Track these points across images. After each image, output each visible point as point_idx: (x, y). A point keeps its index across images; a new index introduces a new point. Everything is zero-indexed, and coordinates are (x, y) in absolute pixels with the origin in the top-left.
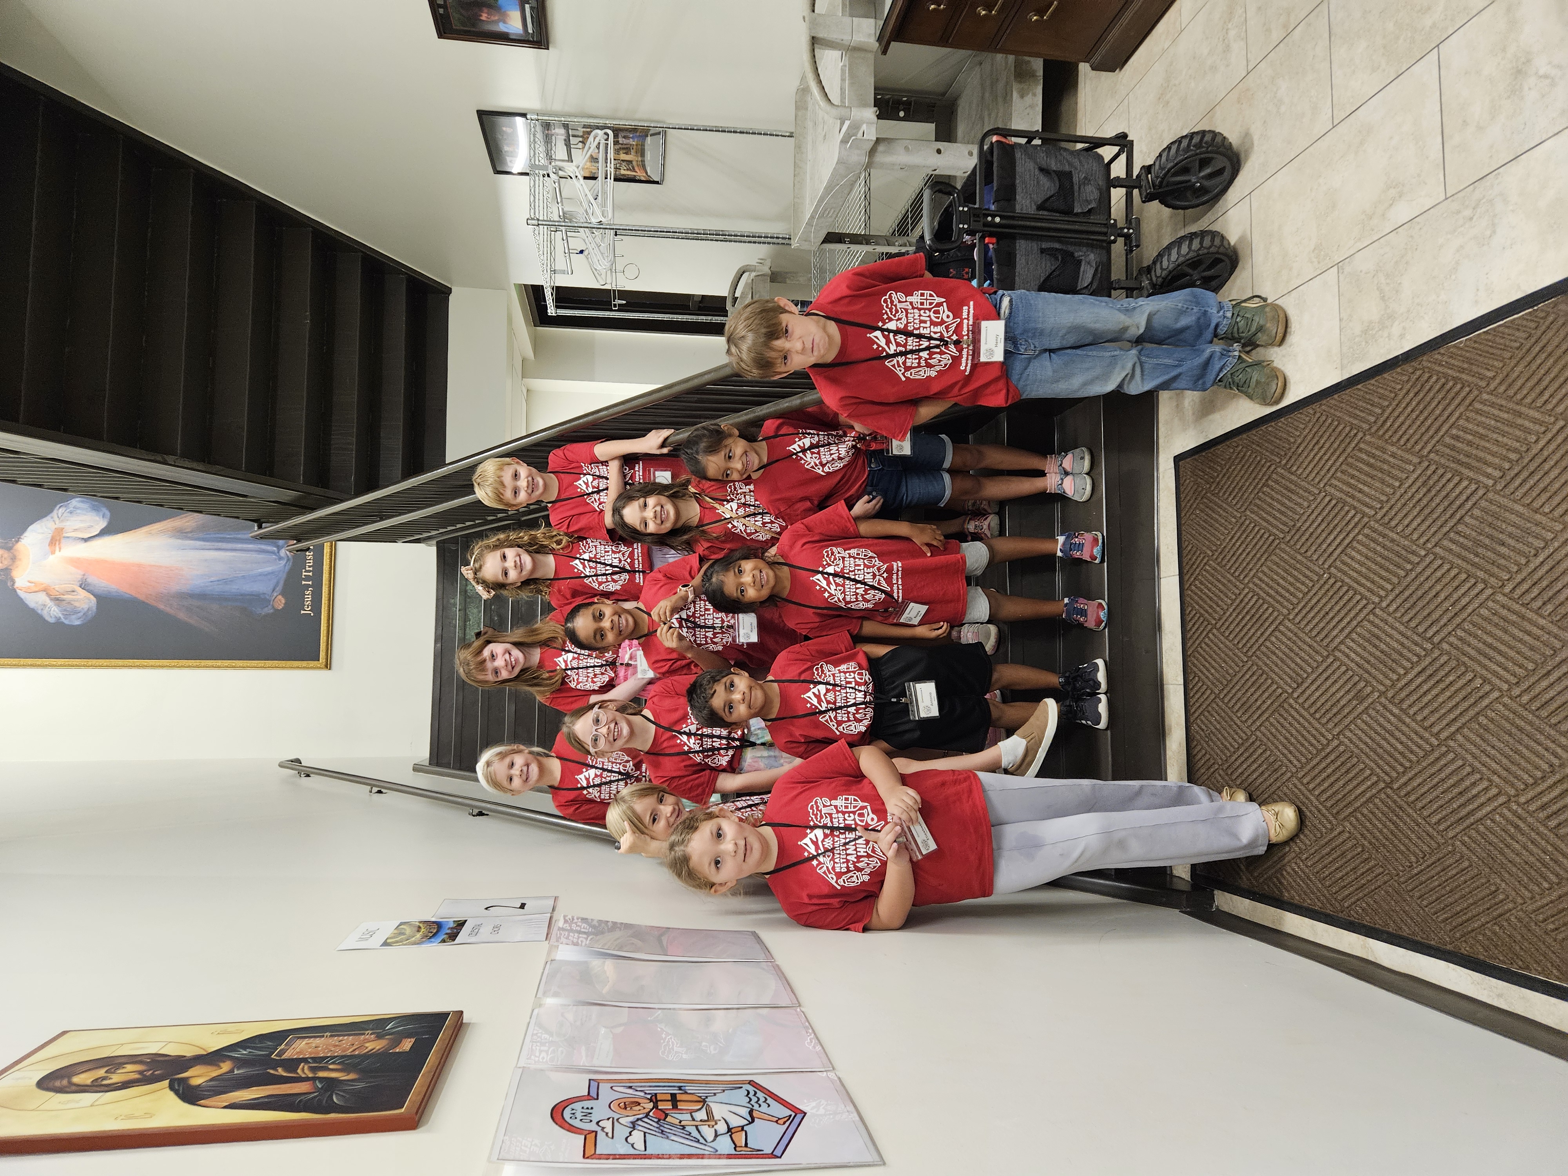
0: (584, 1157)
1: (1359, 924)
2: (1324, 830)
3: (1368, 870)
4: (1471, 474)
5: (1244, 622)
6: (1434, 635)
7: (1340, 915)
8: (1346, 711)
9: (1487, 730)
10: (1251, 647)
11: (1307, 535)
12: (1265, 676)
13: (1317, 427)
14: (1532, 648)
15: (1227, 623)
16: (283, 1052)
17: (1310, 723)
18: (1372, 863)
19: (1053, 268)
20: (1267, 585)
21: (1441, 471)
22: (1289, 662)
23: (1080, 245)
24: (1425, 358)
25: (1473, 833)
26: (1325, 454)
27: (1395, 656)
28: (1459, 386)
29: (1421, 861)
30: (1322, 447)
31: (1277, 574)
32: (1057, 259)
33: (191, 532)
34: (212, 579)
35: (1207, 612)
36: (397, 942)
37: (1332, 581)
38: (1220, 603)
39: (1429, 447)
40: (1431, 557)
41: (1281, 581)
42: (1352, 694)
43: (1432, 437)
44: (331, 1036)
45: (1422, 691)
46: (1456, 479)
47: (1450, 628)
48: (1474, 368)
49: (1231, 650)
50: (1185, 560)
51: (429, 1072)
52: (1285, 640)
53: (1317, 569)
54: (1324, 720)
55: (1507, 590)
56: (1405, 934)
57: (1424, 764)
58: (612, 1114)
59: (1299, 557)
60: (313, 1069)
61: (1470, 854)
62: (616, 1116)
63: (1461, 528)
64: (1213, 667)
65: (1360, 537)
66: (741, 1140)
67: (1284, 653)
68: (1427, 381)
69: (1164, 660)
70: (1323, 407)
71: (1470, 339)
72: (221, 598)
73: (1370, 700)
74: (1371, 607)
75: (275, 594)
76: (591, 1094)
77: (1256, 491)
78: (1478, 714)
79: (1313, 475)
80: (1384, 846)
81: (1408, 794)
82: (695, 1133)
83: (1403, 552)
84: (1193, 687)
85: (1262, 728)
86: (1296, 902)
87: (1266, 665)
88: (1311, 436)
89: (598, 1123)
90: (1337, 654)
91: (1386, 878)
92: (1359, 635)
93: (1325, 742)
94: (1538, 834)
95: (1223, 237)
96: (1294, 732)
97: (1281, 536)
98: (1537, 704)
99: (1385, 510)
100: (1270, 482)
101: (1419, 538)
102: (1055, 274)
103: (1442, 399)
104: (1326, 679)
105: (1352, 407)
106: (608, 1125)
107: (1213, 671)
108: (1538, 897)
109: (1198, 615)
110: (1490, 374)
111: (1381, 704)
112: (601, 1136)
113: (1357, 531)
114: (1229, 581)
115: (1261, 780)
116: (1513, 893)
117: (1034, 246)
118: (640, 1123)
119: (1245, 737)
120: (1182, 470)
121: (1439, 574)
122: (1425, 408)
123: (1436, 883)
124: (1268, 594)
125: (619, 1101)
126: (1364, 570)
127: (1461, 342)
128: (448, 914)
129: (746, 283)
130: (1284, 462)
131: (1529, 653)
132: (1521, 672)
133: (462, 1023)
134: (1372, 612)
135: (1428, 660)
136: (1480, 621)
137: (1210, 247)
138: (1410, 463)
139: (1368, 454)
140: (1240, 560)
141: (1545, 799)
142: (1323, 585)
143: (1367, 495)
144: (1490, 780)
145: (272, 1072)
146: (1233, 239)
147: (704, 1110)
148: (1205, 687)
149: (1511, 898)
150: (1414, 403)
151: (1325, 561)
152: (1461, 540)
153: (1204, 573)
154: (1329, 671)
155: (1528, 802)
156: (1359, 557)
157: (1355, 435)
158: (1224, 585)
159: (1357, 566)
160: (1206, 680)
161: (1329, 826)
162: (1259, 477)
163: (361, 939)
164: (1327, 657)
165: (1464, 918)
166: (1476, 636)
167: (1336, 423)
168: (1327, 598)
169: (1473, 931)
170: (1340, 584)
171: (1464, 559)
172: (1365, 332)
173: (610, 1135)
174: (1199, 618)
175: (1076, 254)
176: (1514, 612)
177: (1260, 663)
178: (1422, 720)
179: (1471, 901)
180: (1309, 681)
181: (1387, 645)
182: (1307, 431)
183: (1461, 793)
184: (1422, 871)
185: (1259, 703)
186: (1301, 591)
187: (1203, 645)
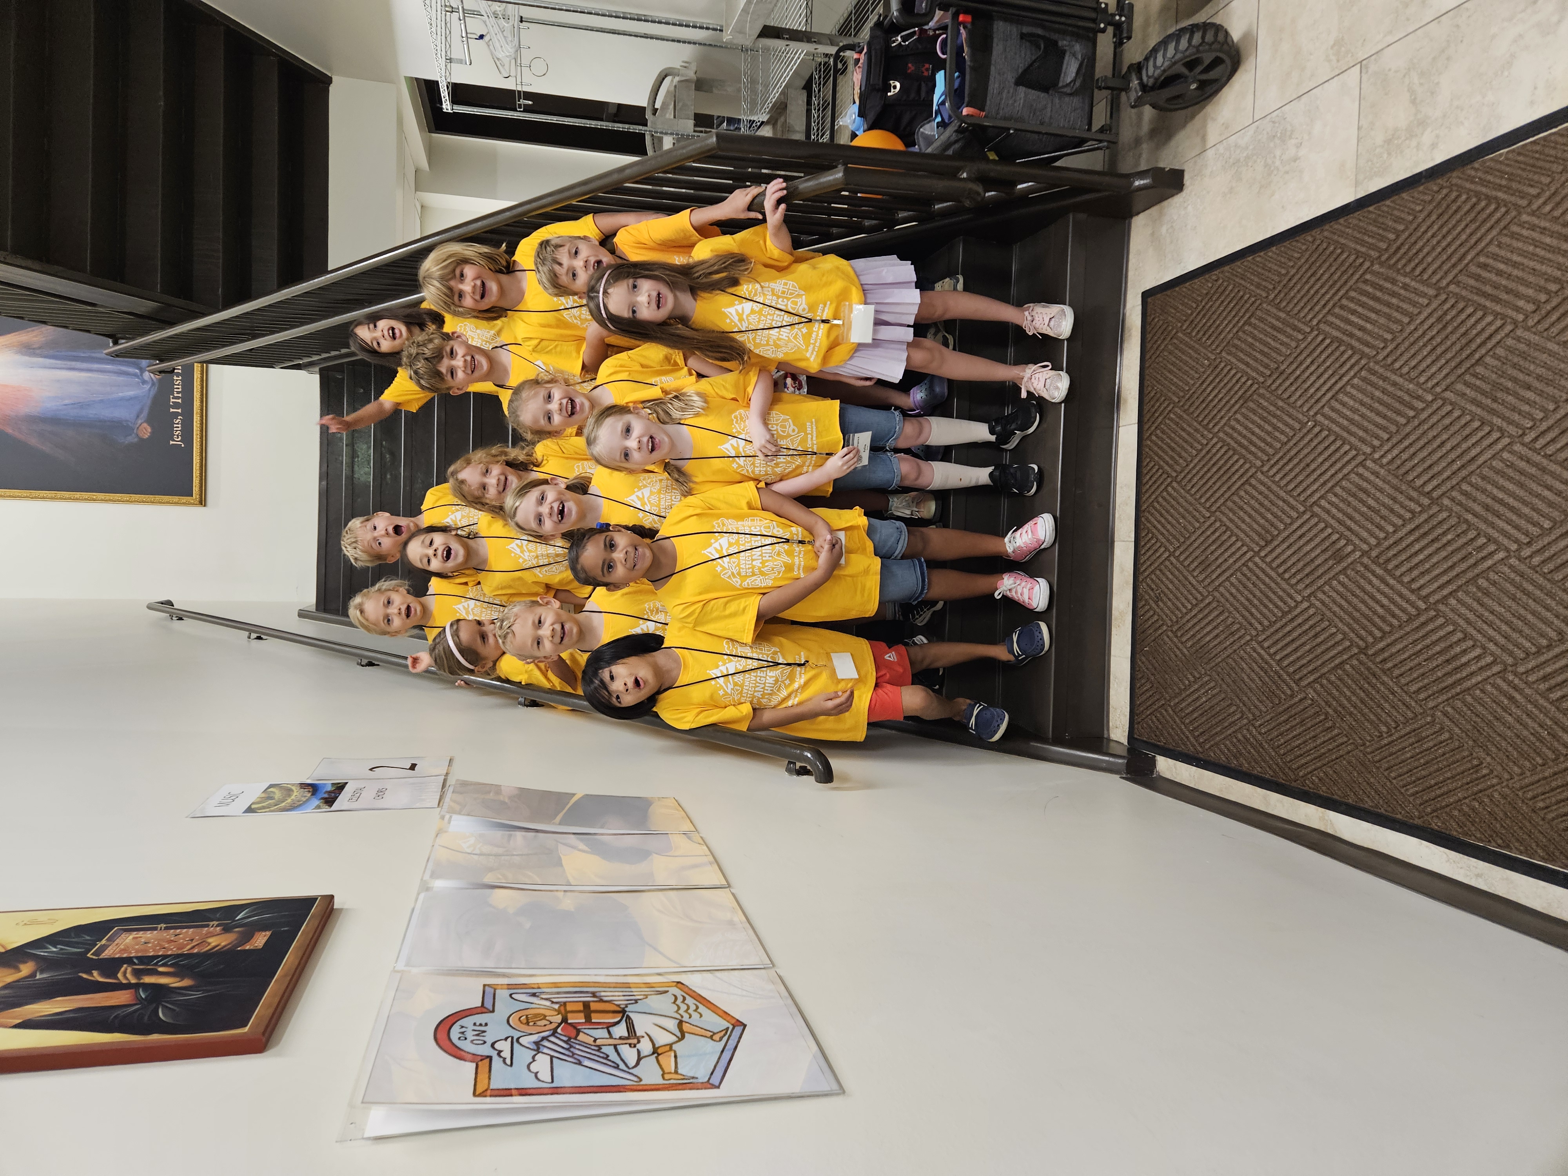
0: (474, 1094)
1: (1315, 794)
2: (1283, 696)
3: (1330, 739)
4: (1498, 308)
5: (1209, 475)
6: (1434, 489)
7: (1294, 784)
8: (1320, 571)
9: (1487, 594)
10: (1215, 502)
11: (1292, 379)
12: (1229, 533)
13: (1315, 256)
14: (1551, 504)
15: (1190, 476)
16: (104, 948)
17: (1277, 584)
18: (1336, 731)
19: (1034, 58)
20: (1240, 434)
21: (1461, 305)
22: (1259, 518)
23: (1064, 33)
24: (1455, 174)
25: (1459, 704)
26: (1321, 287)
27: (1385, 512)
28: (1493, 207)
29: (1393, 731)
30: (1319, 279)
31: (1253, 422)
32: (1038, 47)
33: (40, 348)
34: (67, 402)
35: (1167, 464)
36: (264, 808)
37: (1317, 429)
38: (1183, 454)
39: (1450, 277)
40: (1440, 402)
41: (1257, 430)
42: (1330, 553)
43: (1454, 266)
44: (166, 928)
45: (1413, 550)
46: (1479, 314)
47: (1454, 482)
48: (1514, 185)
49: (1190, 504)
50: (1146, 408)
51: (286, 975)
52: (1256, 494)
53: (1300, 416)
54: (1294, 581)
55: (1528, 439)
56: (1366, 806)
57: (1408, 629)
58: (511, 1032)
59: (1280, 403)
60: (137, 973)
61: (1452, 725)
62: (516, 1035)
63: (1479, 369)
64: (1169, 523)
65: (1356, 381)
66: (670, 1065)
67: (1253, 508)
68: (1454, 201)
69: (1117, 516)
70: (1326, 234)
71: (1513, 151)
72: (77, 424)
73: (1350, 560)
74: (1361, 458)
75: (140, 422)
76: (485, 1005)
77: (1235, 330)
78: (1478, 575)
79: (1306, 310)
80: (1351, 714)
81: (1384, 660)
82: (613, 1056)
83: (1407, 398)
84: (1145, 544)
85: (1221, 589)
86: (1245, 769)
87: (1231, 520)
88: (1307, 266)
89: (493, 1045)
90: (1316, 509)
91: (1349, 748)
92: (1343, 488)
93: (1293, 604)
94: (1536, 706)
95: (1226, 32)
96: (1258, 593)
97: (1261, 379)
98: (1551, 566)
99: (1389, 349)
100: (1253, 320)
101: (1427, 381)
102: (1036, 65)
103: (1471, 222)
104: (1300, 537)
105: (1360, 232)
106: (505, 1046)
107: (1169, 527)
108: (1528, 773)
109: (1157, 467)
110: (1533, 191)
111: (1362, 564)
112: (497, 1063)
113: (1352, 373)
114: (1196, 430)
115: (1216, 642)
116: (1499, 768)
117: (1013, 30)
118: (545, 1043)
119: (1199, 597)
120: (1150, 307)
121: (1447, 421)
122: (1449, 232)
123: (1408, 755)
124: (1240, 444)
125: (520, 1014)
126: (1357, 417)
127: (1501, 155)
128: (327, 776)
129: (668, 92)
130: (1272, 296)
131: (1546, 510)
132: (1535, 531)
133: (332, 909)
134: (1362, 464)
135: (1425, 516)
136: (1491, 474)
137: (1213, 43)
138: (1424, 295)
139: (1374, 285)
140: (1210, 407)
141: (1549, 670)
142: (1306, 434)
143: (1369, 333)
144: (1484, 648)
145: (85, 976)
146: (1236, 35)
147: (623, 1025)
148: (1158, 544)
149: (1495, 773)
150: (1436, 227)
151: (1311, 407)
152: (1478, 383)
153: (1167, 421)
154: (1305, 529)
155: (1527, 672)
156: (1351, 403)
157: (1361, 265)
158: (1189, 434)
159: (1348, 413)
160: (1160, 537)
161: (1289, 692)
162: (1241, 314)
163: (221, 804)
164: (1304, 513)
165: (1438, 792)
166: (1484, 491)
167: (1339, 251)
168: (1310, 449)
169: (1447, 806)
170: (1327, 433)
171: (1479, 404)
172: (1388, 142)
173: (508, 1061)
174: (1157, 471)
175: (1060, 43)
176: (1536, 465)
177: (1224, 519)
178: (1409, 582)
179: (1449, 775)
180: (1280, 539)
181: (1377, 500)
182: (1303, 261)
183: (1447, 661)
184: (1393, 741)
185: (1220, 561)
186: (1279, 441)
187: (1160, 499)
